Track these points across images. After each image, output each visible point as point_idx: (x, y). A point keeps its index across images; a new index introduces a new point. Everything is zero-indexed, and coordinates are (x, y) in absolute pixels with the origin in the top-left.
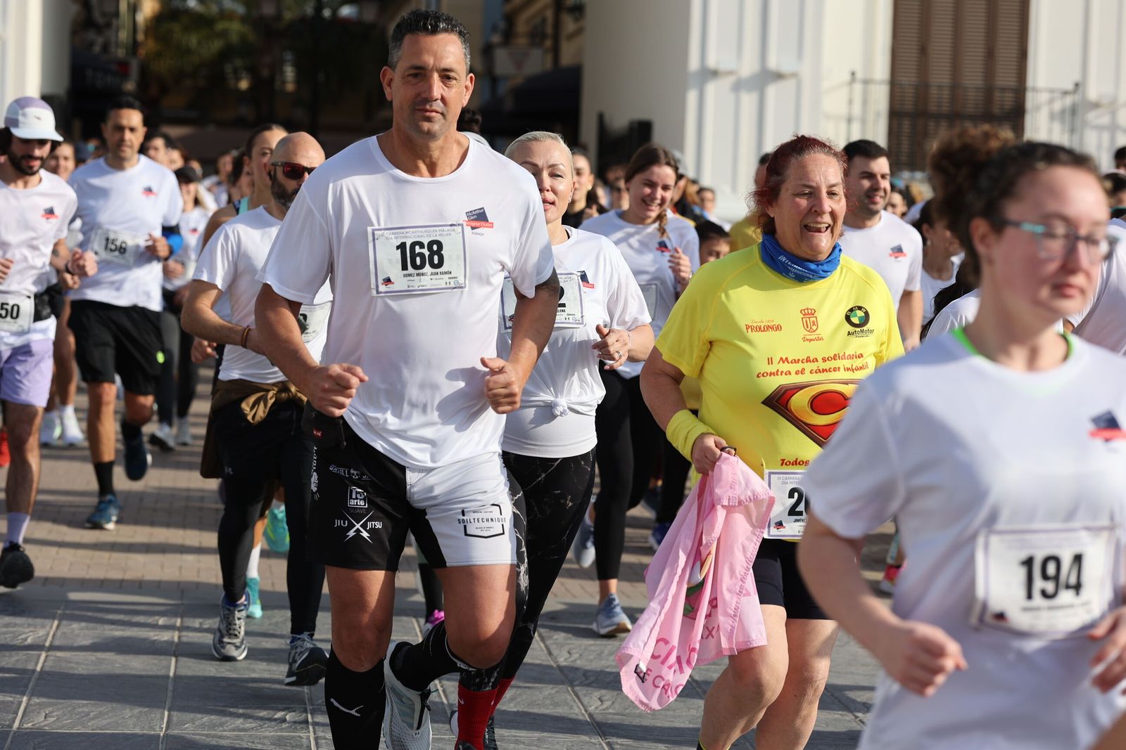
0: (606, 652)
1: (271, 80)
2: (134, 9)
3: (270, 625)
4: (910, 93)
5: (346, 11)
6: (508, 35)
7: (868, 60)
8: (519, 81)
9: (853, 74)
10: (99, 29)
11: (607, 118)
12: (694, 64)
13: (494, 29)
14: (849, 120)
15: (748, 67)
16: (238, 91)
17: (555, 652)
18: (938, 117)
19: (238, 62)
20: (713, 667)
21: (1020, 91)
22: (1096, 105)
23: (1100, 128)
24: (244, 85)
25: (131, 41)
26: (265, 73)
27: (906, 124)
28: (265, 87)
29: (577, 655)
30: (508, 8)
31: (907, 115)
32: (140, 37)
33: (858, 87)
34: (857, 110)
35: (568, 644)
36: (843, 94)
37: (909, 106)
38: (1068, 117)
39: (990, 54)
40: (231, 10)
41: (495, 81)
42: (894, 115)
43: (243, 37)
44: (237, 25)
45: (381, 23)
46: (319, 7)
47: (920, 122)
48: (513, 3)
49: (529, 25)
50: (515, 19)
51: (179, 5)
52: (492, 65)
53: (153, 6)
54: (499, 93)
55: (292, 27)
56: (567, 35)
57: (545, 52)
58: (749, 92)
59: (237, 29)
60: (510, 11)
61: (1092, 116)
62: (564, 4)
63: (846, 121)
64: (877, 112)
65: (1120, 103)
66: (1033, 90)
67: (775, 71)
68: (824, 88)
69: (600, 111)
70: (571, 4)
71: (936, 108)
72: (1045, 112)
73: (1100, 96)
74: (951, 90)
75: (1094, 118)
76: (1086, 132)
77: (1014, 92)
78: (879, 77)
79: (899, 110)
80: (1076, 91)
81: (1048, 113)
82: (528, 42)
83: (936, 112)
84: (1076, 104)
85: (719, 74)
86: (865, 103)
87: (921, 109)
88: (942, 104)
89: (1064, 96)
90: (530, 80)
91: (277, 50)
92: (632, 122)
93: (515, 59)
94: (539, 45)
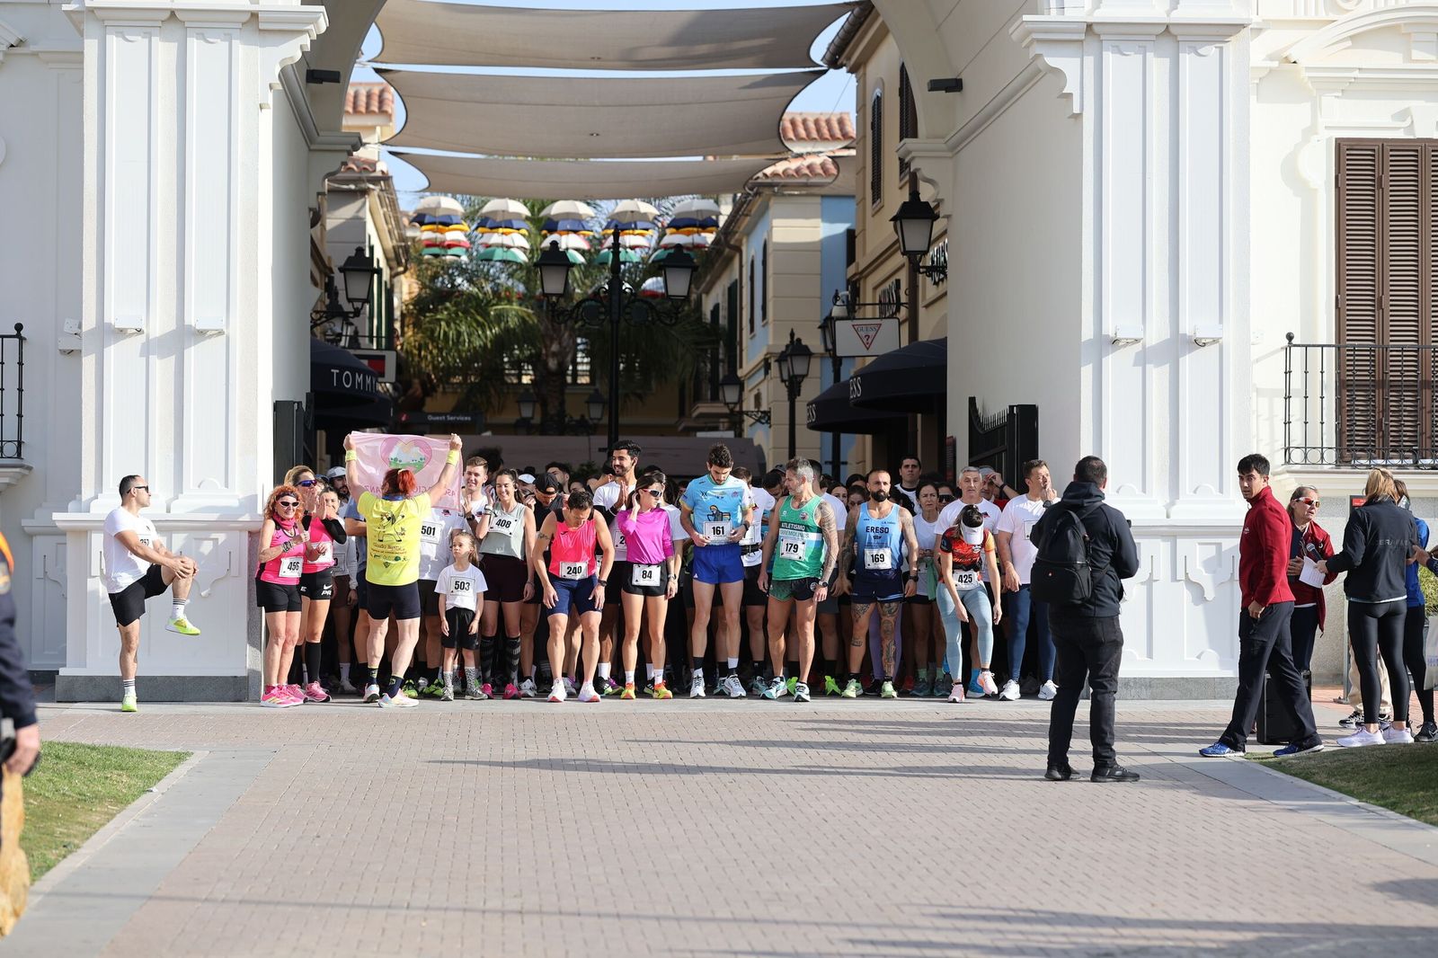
1: (562, 371)
2: (390, 293)
4: (1364, 357)
5: (651, 283)
6: (853, 306)
7: (1308, 320)
8: (869, 361)
9: (1290, 337)
10: (346, 318)
11: (979, 405)
12: (1087, 332)
13: (836, 297)
14: (1288, 398)
15: (1156, 332)
16: (520, 383)
18: (1399, 387)
19: (518, 352)
24: (526, 380)
25: (383, 334)
26: (552, 364)
27: (1361, 396)
28: (553, 381)
30: (852, 270)
31: (1362, 386)
32: (397, 325)
33: (1297, 353)
34: (1297, 382)
36: (1278, 362)
37: (1363, 376)
40: (507, 289)
41: (837, 362)
42: (1342, 385)
43: (523, 321)
44: (515, 307)
45: (694, 296)
46: (616, 281)
47: (1379, 393)
48: (858, 264)
49: (879, 291)
50: (862, 282)
51: (443, 282)
52: (834, 343)
53: (410, 286)
54: (844, 378)
55: (583, 305)
56: (926, 303)
57: (900, 324)
58: (1158, 365)
59: (517, 311)
60: (855, 275)
62: (921, 263)
63: (1283, 396)
64: (1322, 381)
67: (1190, 337)
68: (1254, 356)
69: (971, 395)
70: (928, 263)
71: (1398, 373)
74: (1417, 351)
78: (1323, 340)
79: (1351, 378)
82: (877, 314)
83: (1399, 379)
85: (1121, 343)
86: (1306, 372)
87: (1379, 376)
88: (1405, 369)
90: (881, 359)
91: (566, 335)
92: (1011, 408)
93: (863, 334)
94: (891, 317)
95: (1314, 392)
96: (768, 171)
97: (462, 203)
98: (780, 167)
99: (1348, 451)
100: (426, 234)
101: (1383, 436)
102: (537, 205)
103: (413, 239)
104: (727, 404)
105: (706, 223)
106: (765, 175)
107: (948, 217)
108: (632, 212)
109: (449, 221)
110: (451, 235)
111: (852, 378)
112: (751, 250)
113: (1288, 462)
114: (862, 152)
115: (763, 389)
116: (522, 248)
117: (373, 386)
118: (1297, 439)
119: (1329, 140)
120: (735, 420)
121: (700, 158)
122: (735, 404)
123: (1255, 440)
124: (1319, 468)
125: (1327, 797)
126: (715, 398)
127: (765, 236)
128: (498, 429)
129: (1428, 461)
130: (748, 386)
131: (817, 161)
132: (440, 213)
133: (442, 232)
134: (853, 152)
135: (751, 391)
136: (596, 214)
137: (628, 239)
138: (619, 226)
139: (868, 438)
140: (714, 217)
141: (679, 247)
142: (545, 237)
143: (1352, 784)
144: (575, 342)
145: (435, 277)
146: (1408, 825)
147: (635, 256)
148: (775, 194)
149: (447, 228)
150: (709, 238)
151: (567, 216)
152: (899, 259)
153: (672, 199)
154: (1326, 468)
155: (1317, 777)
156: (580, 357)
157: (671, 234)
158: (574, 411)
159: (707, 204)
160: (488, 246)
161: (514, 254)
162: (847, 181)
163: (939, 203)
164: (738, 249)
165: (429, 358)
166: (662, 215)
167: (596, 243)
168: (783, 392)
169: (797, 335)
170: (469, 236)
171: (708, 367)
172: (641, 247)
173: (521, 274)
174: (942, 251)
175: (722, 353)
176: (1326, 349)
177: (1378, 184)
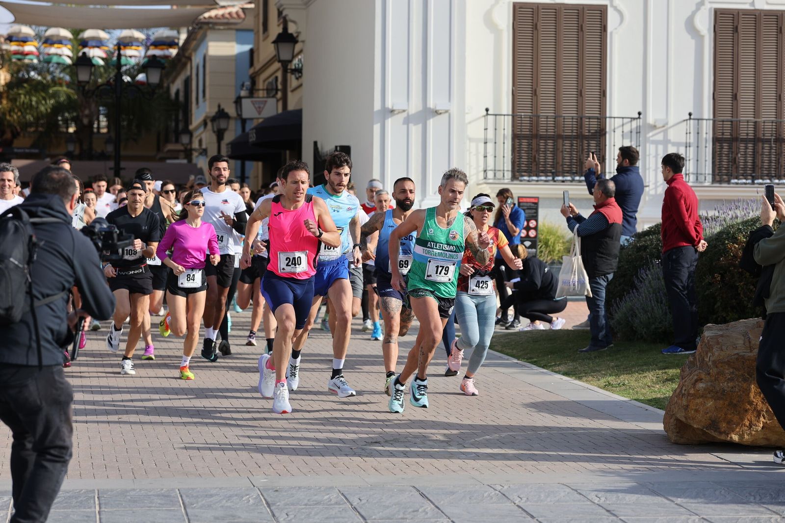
0: (313, 513)
1: (91, 124)
3: (77, 502)
4: (526, 121)
5: (141, 77)
6: (252, 92)
7: (497, 101)
8: (261, 120)
9: (487, 110)
11: (319, 146)
12: (377, 106)
13: (243, 85)
14: (486, 143)
15: (415, 106)
16: (67, 132)
17: (277, 514)
18: (546, 138)
19: (67, 115)
20: (387, 520)
21: (602, 119)
22: (654, 127)
23: (656, 143)
24: (71, 130)
26: (86, 121)
27: (525, 143)
28: (86, 131)
29: (293, 516)
30: (251, 71)
31: (525, 137)
33: (491, 119)
34: (490, 134)
35: (287, 508)
36: (481, 123)
37: (526, 131)
38: (634, 134)
39: (580, 94)
40: (60, 79)
41: (244, 121)
42: (516, 137)
43: (69, 97)
44: (65, 88)
45: (165, 85)
46: (119, 75)
47: (534, 141)
48: (255, 68)
49: (266, 83)
50: (257, 79)
51: (24, 75)
52: (241, 111)
53: (5, 76)
54: (247, 130)
55: (101, 88)
56: (292, 89)
57: (278, 101)
58: (416, 124)
59: (65, 91)
60: (253, 74)
61: (651, 134)
62: (289, 67)
63: (483, 142)
64: (504, 135)
65: (669, 125)
66: (610, 117)
67: (433, 109)
68: (467, 121)
69: (315, 140)
70: (293, 67)
71: (545, 131)
72: (619, 132)
73: (656, 121)
74: (555, 119)
75: (653, 136)
76: (648, 145)
77: (598, 119)
78: (505, 112)
79: (519, 133)
80: (639, 118)
81: (621, 133)
82: (265, 95)
83: (545, 133)
84: (640, 126)
85: (395, 112)
86: (496, 129)
87: (534, 132)
88: (549, 128)
89: (631, 121)
90: (267, 120)
91: (93, 106)
92: (336, 147)
93: (257, 106)
94: (274, 96)
95: (500, 140)
96: (206, 15)
97: (34, 31)
98: (213, 13)
99: (518, 172)
100: (13, 47)
101: (536, 165)
102: (76, 32)
103: (6, 50)
104: (183, 145)
105: (171, 44)
106: (205, 18)
107: (303, 42)
108: (130, 37)
109: (25, 40)
110: (28, 48)
111: (250, 130)
112: (197, 59)
113: (485, 178)
114: (257, 6)
115: (204, 136)
116: (69, 57)
118: (491, 166)
119: (509, 3)
120: (188, 153)
121: (168, 7)
122: (188, 144)
123: (468, 166)
124: (502, 181)
125: (501, 358)
126: (177, 141)
127: (205, 51)
129: (560, 178)
130: (196, 134)
131: (234, 10)
132: (21, 36)
133: (22, 46)
134: (252, 6)
135: (197, 137)
136: (110, 37)
137: (129, 52)
138: (122, 44)
139: (260, 164)
140: (176, 41)
141: (154, 56)
142: (81, 49)
143: (515, 351)
144: (99, 109)
146: (543, 372)
147: (133, 61)
148: (210, 28)
149: (24, 44)
150: (174, 52)
151: (93, 38)
152: (277, 65)
153: (153, 30)
154: (506, 181)
155: (496, 348)
156: (101, 118)
157: (153, 49)
158: (98, 147)
159: (172, 33)
160: (49, 54)
161: (63, 60)
162: (250, 22)
163: (299, 33)
164: (189, 59)
165: (15, 117)
166: (148, 38)
167: (110, 54)
168: (214, 138)
169: (222, 107)
170: (38, 49)
171: (173, 124)
172: (135, 56)
173: (68, 70)
174: (300, 60)
175: (181, 117)
176: (506, 117)
177: (535, 27)
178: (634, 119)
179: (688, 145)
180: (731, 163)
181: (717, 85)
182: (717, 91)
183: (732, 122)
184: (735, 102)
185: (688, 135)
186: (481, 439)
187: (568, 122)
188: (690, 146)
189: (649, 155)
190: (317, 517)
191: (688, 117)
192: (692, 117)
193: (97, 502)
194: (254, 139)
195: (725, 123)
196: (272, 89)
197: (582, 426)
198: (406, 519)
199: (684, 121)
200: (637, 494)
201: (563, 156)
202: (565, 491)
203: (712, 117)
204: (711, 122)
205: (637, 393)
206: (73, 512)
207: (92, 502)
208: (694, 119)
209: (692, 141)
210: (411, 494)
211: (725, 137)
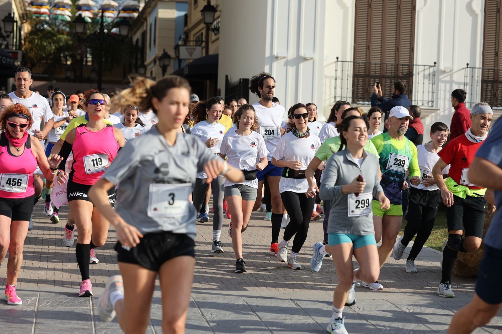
1: (82, 60)
2: (20, 30)
4: (362, 66)
5: (114, 30)
6: (186, 41)
7: (344, 53)
8: (191, 61)
9: (337, 58)
10: (4, 38)
11: (229, 78)
12: (268, 54)
13: (180, 38)
14: (336, 79)
15: (291, 55)
16: (66, 64)
17: (205, 314)
18: (375, 77)
19: (67, 53)
21: (411, 66)
22: (444, 72)
23: (445, 82)
24: (69, 63)
25: (18, 44)
26: (78, 57)
27: (361, 80)
28: (78, 63)
29: (215, 315)
30: (186, 29)
31: (361, 76)
32: (23, 42)
33: (340, 64)
34: (339, 74)
36: (333, 66)
37: (362, 73)
38: (431, 76)
39: (397, 49)
40: (63, 30)
41: (180, 61)
42: (355, 76)
43: (67, 42)
44: (65, 36)
45: (130, 36)
46: (102, 29)
47: (367, 79)
48: (188, 27)
49: (195, 36)
50: (189, 34)
51: (40, 27)
52: (179, 54)
53: (28, 27)
54: (182, 66)
55: (90, 37)
56: (212, 41)
57: (203, 48)
58: (292, 66)
59: (65, 38)
60: (187, 30)
61: (442, 76)
62: (211, 27)
63: (334, 78)
64: (348, 74)
65: (454, 71)
66: (416, 65)
67: (303, 57)
68: (325, 64)
69: (227, 74)
70: (213, 27)
71: (374, 72)
72: (421, 75)
73: (445, 68)
74: (381, 65)
75: (443, 78)
76: (440, 83)
77: (408, 66)
78: (349, 60)
79: (358, 73)
80: (435, 66)
81: (423, 75)
82: (194, 44)
83: (374, 74)
84: (435, 71)
85: (279, 58)
86: (343, 71)
87: (367, 73)
88: (377, 71)
89: (430, 68)
90: (196, 60)
91: (84, 48)
92: (240, 79)
93: (189, 51)
94: (200, 45)
95: (345, 78)
99: (356, 98)
100: (34, 9)
101: (368, 94)
103: (29, 11)
104: (140, 74)
105: (134, 10)
107: (220, 11)
108: (109, 5)
109: (42, 4)
110: (44, 10)
111: (185, 66)
112: (150, 20)
115: (154, 69)
116: (69, 16)
117: (14, 63)
118: (339, 94)
123: (324, 93)
126: (136, 72)
127: (155, 15)
128: (58, 80)
130: (149, 68)
132: (39, 2)
133: (40, 9)
135: (149, 70)
136: (96, 4)
137: (107, 14)
138: (104, 9)
140: (137, 8)
141: (125, 18)
142: (77, 12)
144: (87, 49)
145: (37, 24)
147: (110, 20)
149: (41, 7)
150: (136, 15)
151: (85, 5)
152: (203, 25)
156: (88, 55)
157: (123, 13)
158: (86, 75)
159: (135, 3)
160: (56, 14)
161: (65, 18)
163: (217, 6)
164: (146, 19)
165: (34, 53)
166: (119, 6)
167: (95, 15)
168: (160, 71)
169: (166, 51)
170: (49, 10)
171: (134, 61)
172: (111, 17)
173: (68, 25)
174: (218, 23)
175: (139, 56)
176: (349, 63)
177: (370, 6)
178: (432, 66)
179: (466, 84)
180: (493, 97)
181: (486, 46)
182: (485, 50)
183: (494, 70)
184: (496, 57)
185: (466, 78)
186: (333, 269)
187: (389, 67)
188: (467, 85)
189: (441, 90)
190: (230, 317)
191: (466, 66)
192: (469, 66)
193: (91, 303)
194: (187, 73)
195: (490, 71)
196: (199, 41)
197: (397, 263)
198: (287, 319)
199: (464, 68)
200: (433, 308)
201: (385, 89)
202: (387, 305)
203: (481, 66)
204: (481, 70)
205: (431, 242)
206: (76, 308)
207: (88, 302)
208: (470, 68)
209: (468, 81)
210: (290, 303)
211: (489, 79)
